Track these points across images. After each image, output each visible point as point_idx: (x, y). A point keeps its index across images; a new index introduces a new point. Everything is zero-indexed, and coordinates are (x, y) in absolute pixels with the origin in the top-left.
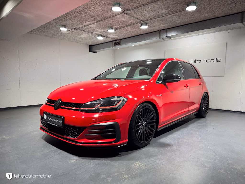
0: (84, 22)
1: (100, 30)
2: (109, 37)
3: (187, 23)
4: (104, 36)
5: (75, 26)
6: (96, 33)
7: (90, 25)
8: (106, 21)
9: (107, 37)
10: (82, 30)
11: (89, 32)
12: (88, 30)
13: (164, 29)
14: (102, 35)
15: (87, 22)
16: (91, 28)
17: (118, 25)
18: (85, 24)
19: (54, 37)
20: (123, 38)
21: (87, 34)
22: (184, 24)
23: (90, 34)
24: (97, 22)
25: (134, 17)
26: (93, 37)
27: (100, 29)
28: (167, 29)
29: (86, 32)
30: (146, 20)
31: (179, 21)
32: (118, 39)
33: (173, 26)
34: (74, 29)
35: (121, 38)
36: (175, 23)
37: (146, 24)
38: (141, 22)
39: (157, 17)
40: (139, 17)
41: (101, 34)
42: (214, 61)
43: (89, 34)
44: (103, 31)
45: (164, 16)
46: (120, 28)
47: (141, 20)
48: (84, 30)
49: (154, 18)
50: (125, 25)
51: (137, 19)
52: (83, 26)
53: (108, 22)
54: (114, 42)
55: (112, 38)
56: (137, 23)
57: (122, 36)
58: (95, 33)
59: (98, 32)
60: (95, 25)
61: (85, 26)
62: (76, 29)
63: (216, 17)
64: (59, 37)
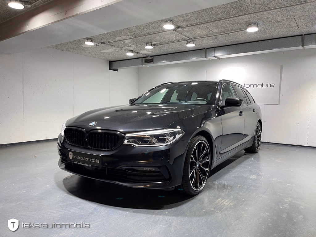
0: (119, 36)
1: (133, 46)
2: (140, 53)
3: (240, 42)
4: (135, 52)
5: (104, 40)
6: (127, 48)
7: (124, 40)
8: (147, 36)
9: (138, 53)
10: (110, 45)
11: (118, 47)
12: (117, 45)
13: (212, 47)
14: (132, 51)
15: (122, 37)
16: (123, 43)
17: (159, 42)
18: (118, 38)
19: (67, 51)
20: (157, 54)
21: (114, 49)
22: (236, 43)
23: (118, 49)
24: (136, 37)
25: (183, 35)
26: (121, 52)
27: (134, 44)
28: (215, 47)
29: (115, 46)
30: (194, 38)
31: (232, 40)
32: (151, 55)
33: (223, 45)
34: (102, 43)
35: (155, 55)
36: (226, 42)
37: (194, 42)
38: (189, 40)
39: (209, 36)
40: (187, 35)
41: (133, 49)
42: (267, 86)
43: (116, 49)
44: (136, 47)
45: (217, 34)
46: (160, 44)
47: (189, 38)
48: (113, 44)
49: (205, 36)
50: (167, 41)
51: (185, 36)
52: (115, 40)
53: (148, 38)
54: (144, 59)
55: (144, 54)
56: (183, 40)
57: (157, 53)
58: (125, 48)
59: (129, 47)
60: (131, 40)
61: (118, 41)
62: (104, 43)
63: (274, 38)
64: (75, 51)
